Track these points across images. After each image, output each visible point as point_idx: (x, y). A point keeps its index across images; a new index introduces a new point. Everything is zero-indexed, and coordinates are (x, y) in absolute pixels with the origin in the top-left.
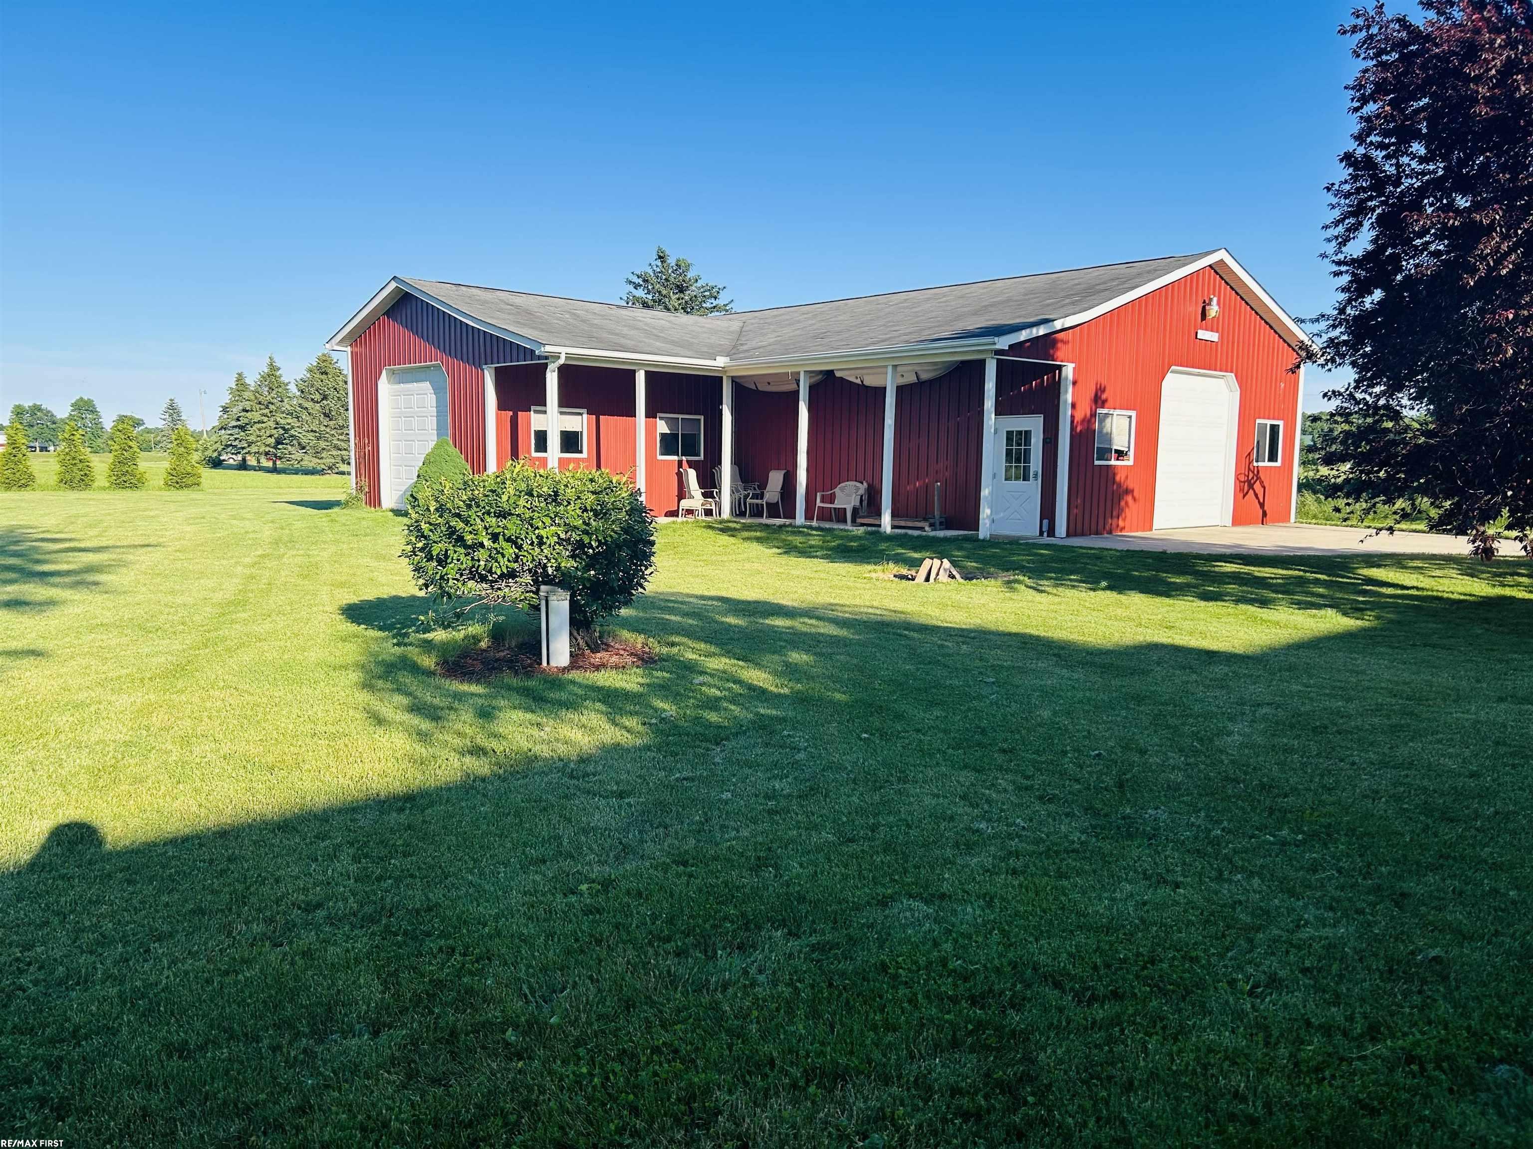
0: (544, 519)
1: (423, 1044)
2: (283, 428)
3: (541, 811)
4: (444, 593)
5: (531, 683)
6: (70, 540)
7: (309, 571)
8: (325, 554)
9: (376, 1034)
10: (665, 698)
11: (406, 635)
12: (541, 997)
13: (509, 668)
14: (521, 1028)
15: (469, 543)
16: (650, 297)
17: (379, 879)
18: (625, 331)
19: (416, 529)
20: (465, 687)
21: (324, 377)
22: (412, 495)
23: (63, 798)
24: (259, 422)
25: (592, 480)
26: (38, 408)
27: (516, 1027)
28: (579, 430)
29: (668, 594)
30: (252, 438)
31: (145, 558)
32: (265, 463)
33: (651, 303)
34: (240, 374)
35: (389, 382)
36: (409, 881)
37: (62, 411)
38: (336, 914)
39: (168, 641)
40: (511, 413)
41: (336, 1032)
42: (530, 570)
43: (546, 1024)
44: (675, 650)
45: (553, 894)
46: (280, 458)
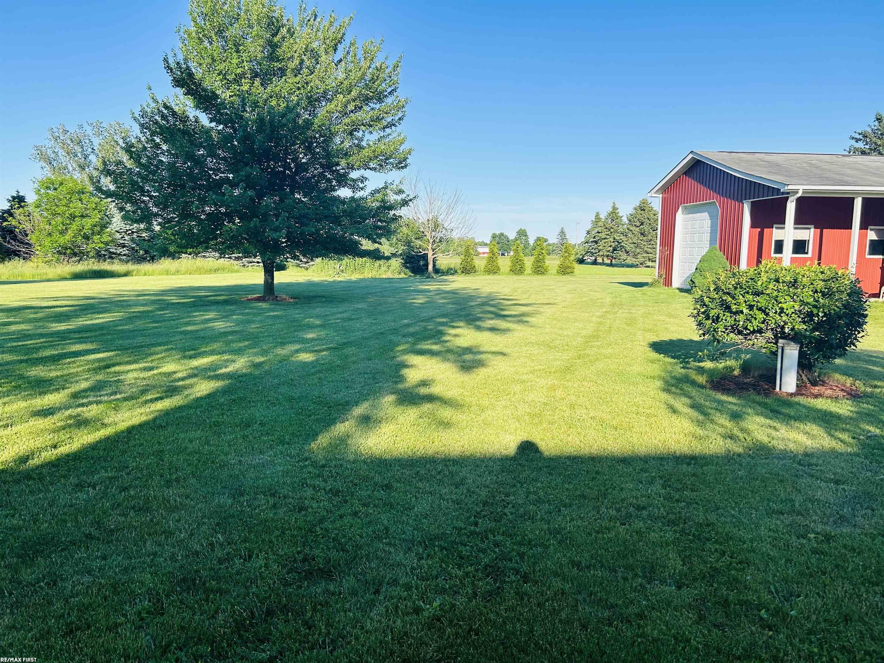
0: (786, 297)
1: (708, 602)
2: (618, 242)
3: (779, 481)
4: (715, 339)
5: (768, 401)
6: (516, 300)
7: (631, 322)
8: (639, 312)
9: (679, 588)
10: (871, 423)
11: (688, 362)
12: (783, 596)
13: (754, 390)
14: (771, 612)
15: (734, 310)
16: (868, 147)
17: (678, 501)
18: (849, 172)
19: (700, 301)
20: (724, 398)
21: (642, 212)
22: (691, 280)
23: (518, 426)
24: (605, 239)
25: (822, 273)
26: (502, 234)
27: (768, 610)
28: (807, 239)
29: (871, 351)
30: (600, 248)
31: (548, 311)
32: (606, 261)
33: (868, 151)
34: (598, 213)
35: (683, 213)
36: (695, 505)
37: (512, 236)
38: (654, 515)
39: (560, 354)
40: (759, 230)
41: (657, 580)
42: (772, 329)
43: (788, 615)
44: (878, 390)
45: (790, 535)
46: (615, 258)
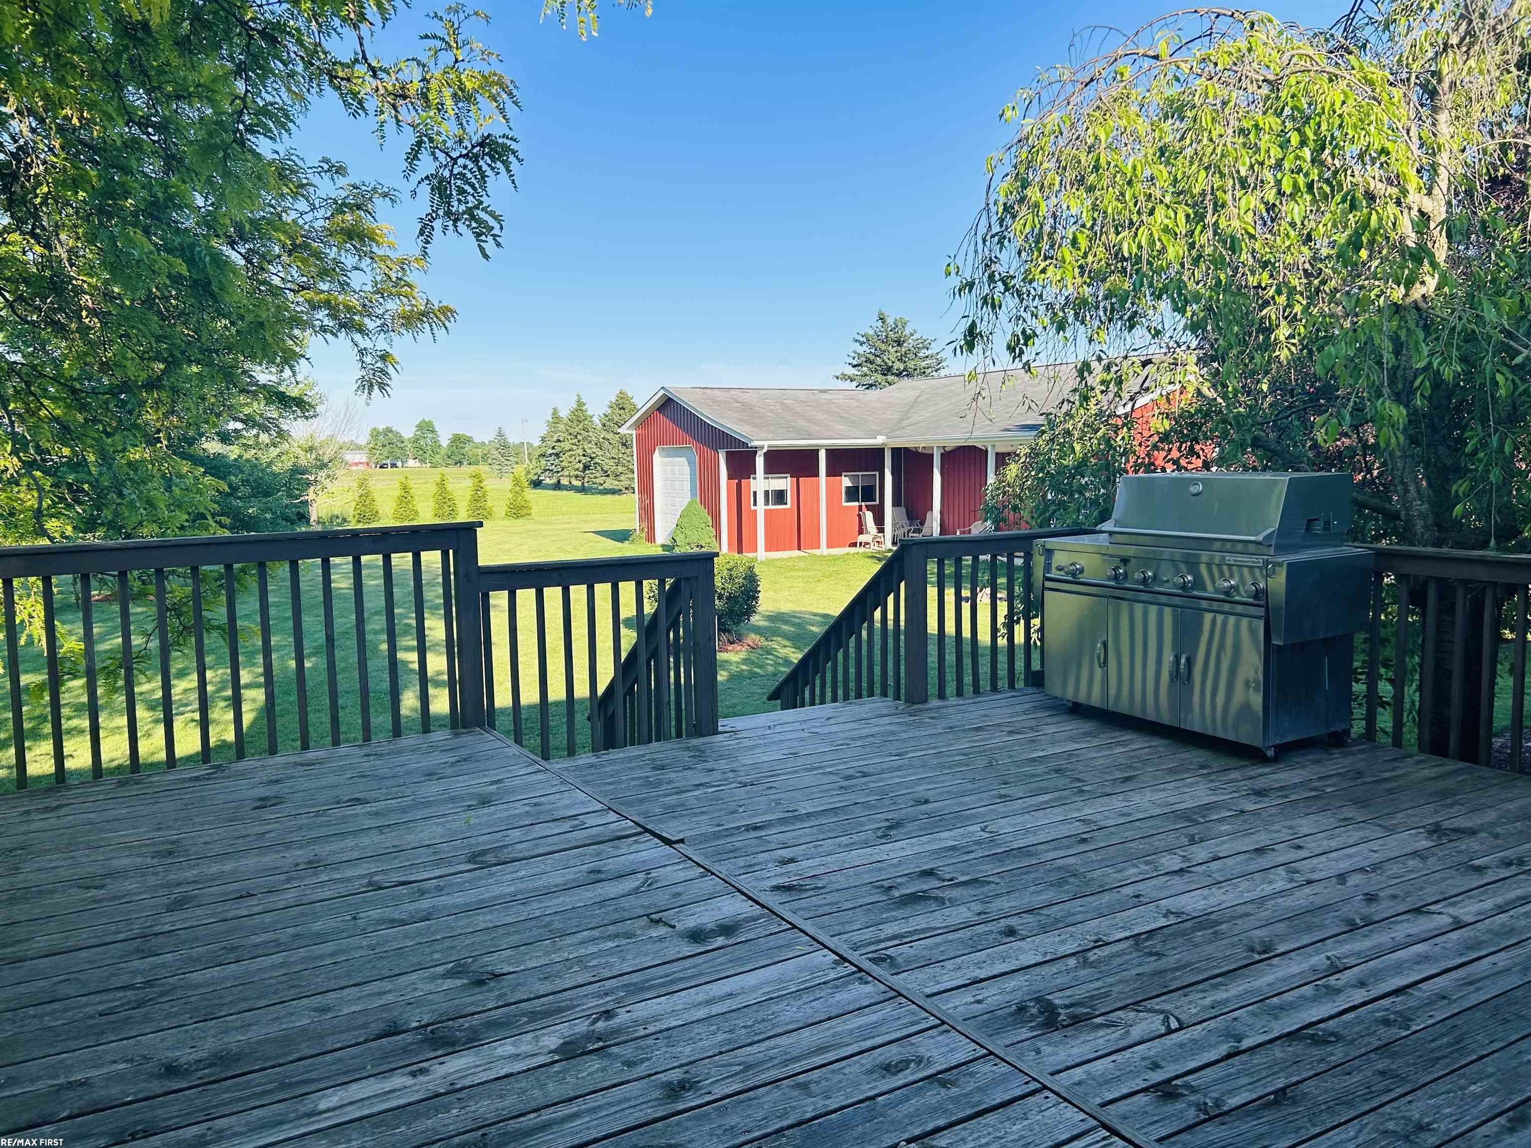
2: (590, 456)
21: (622, 412)
22: (673, 538)
24: (570, 450)
26: (389, 430)
28: (784, 488)
30: (563, 464)
32: (577, 483)
34: (555, 409)
35: (660, 454)
37: (408, 432)
40: (738, 479)
46: (588, 481)
